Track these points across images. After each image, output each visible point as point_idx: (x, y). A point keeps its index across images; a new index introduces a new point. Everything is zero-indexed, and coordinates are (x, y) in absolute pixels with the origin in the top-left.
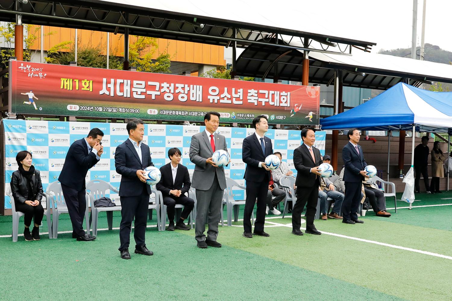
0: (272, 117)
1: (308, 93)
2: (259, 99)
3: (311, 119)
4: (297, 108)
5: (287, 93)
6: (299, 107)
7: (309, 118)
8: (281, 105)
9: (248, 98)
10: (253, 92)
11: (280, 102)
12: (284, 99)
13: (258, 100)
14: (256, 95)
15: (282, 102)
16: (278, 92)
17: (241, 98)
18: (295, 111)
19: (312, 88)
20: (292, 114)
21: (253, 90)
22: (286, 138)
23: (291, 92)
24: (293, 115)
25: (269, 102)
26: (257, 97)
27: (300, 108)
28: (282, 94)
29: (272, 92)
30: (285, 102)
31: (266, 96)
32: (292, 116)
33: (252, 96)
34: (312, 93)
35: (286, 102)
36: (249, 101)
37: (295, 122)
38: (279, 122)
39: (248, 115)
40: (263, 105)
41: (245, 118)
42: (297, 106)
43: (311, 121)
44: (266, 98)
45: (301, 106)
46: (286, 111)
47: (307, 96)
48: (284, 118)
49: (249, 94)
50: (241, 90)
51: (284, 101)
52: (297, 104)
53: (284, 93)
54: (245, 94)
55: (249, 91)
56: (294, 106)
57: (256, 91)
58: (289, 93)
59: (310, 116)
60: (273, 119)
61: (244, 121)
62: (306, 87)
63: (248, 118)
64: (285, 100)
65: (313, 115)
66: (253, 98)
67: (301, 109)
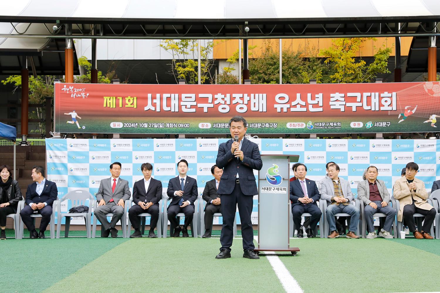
0: (368, 125)
1: (427, 91)
2: (347, 103)
3: (434, 125)
4: (409, 111)
5: (391, 94)
6: (412, 109)
7: (431, 123)
8: (382, 108)
9: (330, 104)
10: (337, 96)
11: (380, 105)
12: (386, 101)
13: (345, 105)
14: (343, 99)
15: (384, 106)
16: (377, 94)
17: (321, 104)
18: (406, 115)
19: (434, 84)
20: (401, 118)
21: (337, 94)
22: (389, 149)
23: (398, 92)
24: (403, 120)
25: (362, 106)
26: (345, 102)
27: (413, 112)
28: (382, 95)
29: (366, 94)
30: (388, 106)
31: (359, 99)
32: (400, 121)
33: (337, 100)
34: (434, 91)
35: (390, 105)
36: (332, 107)
37: (406, 130)
38: (380, 130)
39: (332, 124)
40: (353, 110)
41: (327, 127)
42: (408, 109)
43: (435, 126)
44: (358, 102)
45: (416, 108)
46: (391, 115)
47: (427, 94)
48: (388, 125)
49: (332, 99)
50: (320, 95)
51: (386, 104)
52: (408, 107)
53: (386, 94)
54: (326, 99)
55: (332, 95)
56: (404, 109)
57: (343, 95)
58: (394, 94)
59: (431, 121)
60: (370, 127)
61: (325, 131)
62: (425, 84)
63: (332, 127)
64: (389, 103)
65: (437, 119)
66: (337, 103)
67: (415, 112)
